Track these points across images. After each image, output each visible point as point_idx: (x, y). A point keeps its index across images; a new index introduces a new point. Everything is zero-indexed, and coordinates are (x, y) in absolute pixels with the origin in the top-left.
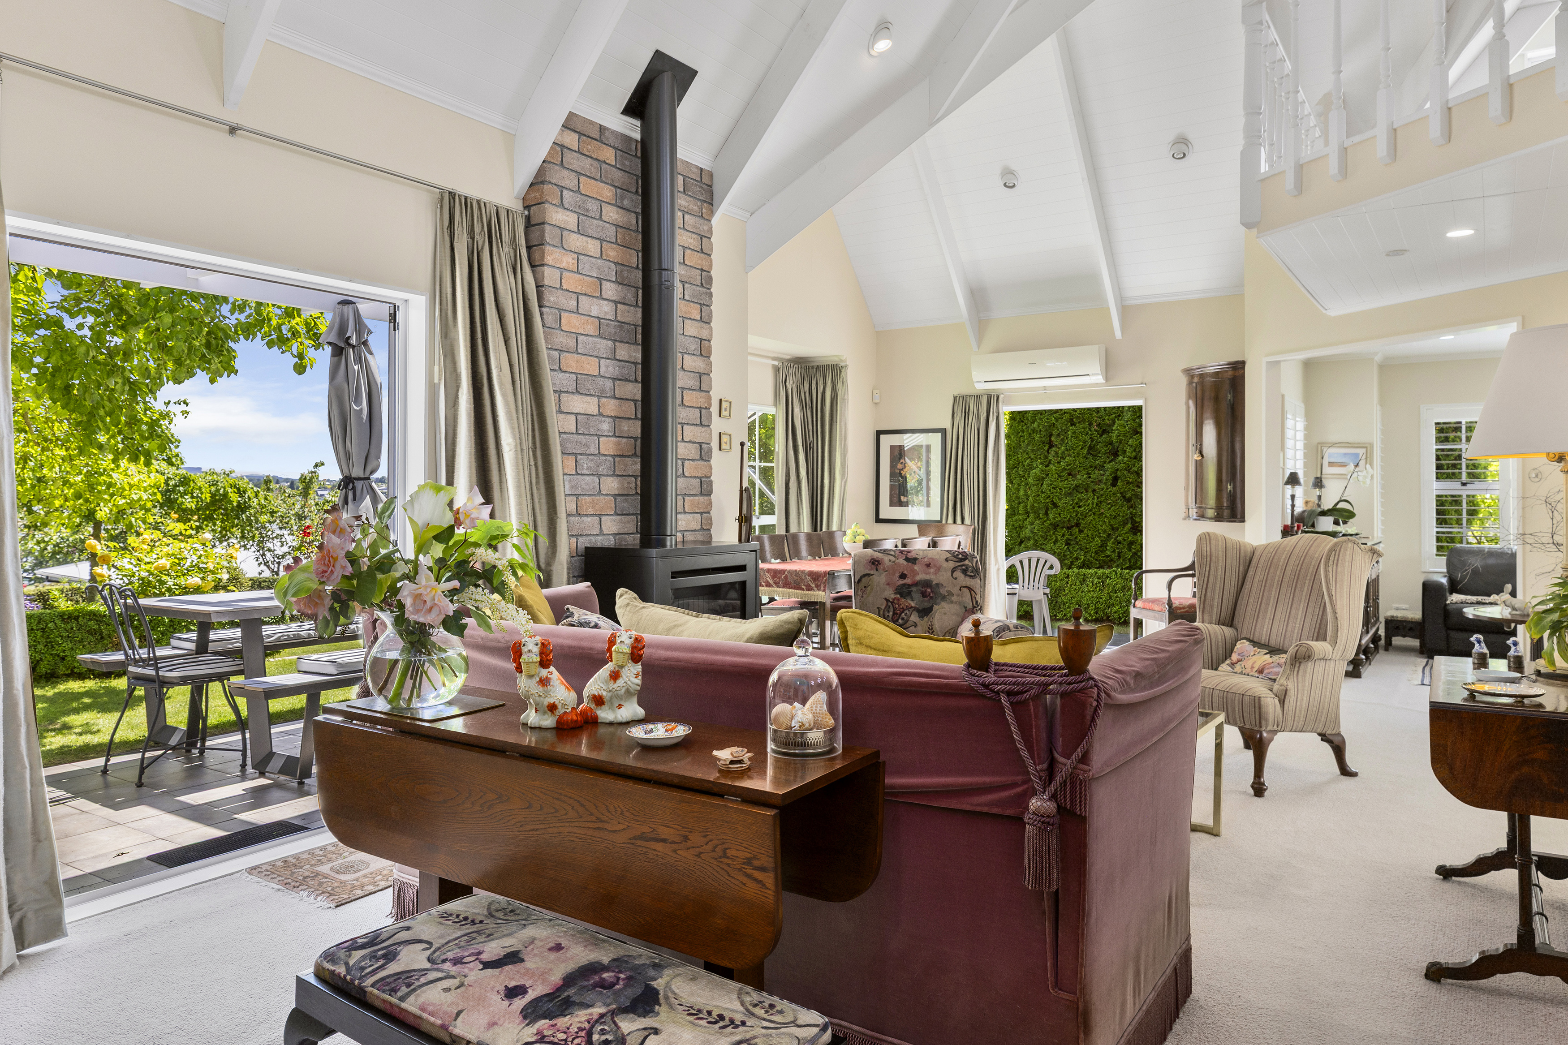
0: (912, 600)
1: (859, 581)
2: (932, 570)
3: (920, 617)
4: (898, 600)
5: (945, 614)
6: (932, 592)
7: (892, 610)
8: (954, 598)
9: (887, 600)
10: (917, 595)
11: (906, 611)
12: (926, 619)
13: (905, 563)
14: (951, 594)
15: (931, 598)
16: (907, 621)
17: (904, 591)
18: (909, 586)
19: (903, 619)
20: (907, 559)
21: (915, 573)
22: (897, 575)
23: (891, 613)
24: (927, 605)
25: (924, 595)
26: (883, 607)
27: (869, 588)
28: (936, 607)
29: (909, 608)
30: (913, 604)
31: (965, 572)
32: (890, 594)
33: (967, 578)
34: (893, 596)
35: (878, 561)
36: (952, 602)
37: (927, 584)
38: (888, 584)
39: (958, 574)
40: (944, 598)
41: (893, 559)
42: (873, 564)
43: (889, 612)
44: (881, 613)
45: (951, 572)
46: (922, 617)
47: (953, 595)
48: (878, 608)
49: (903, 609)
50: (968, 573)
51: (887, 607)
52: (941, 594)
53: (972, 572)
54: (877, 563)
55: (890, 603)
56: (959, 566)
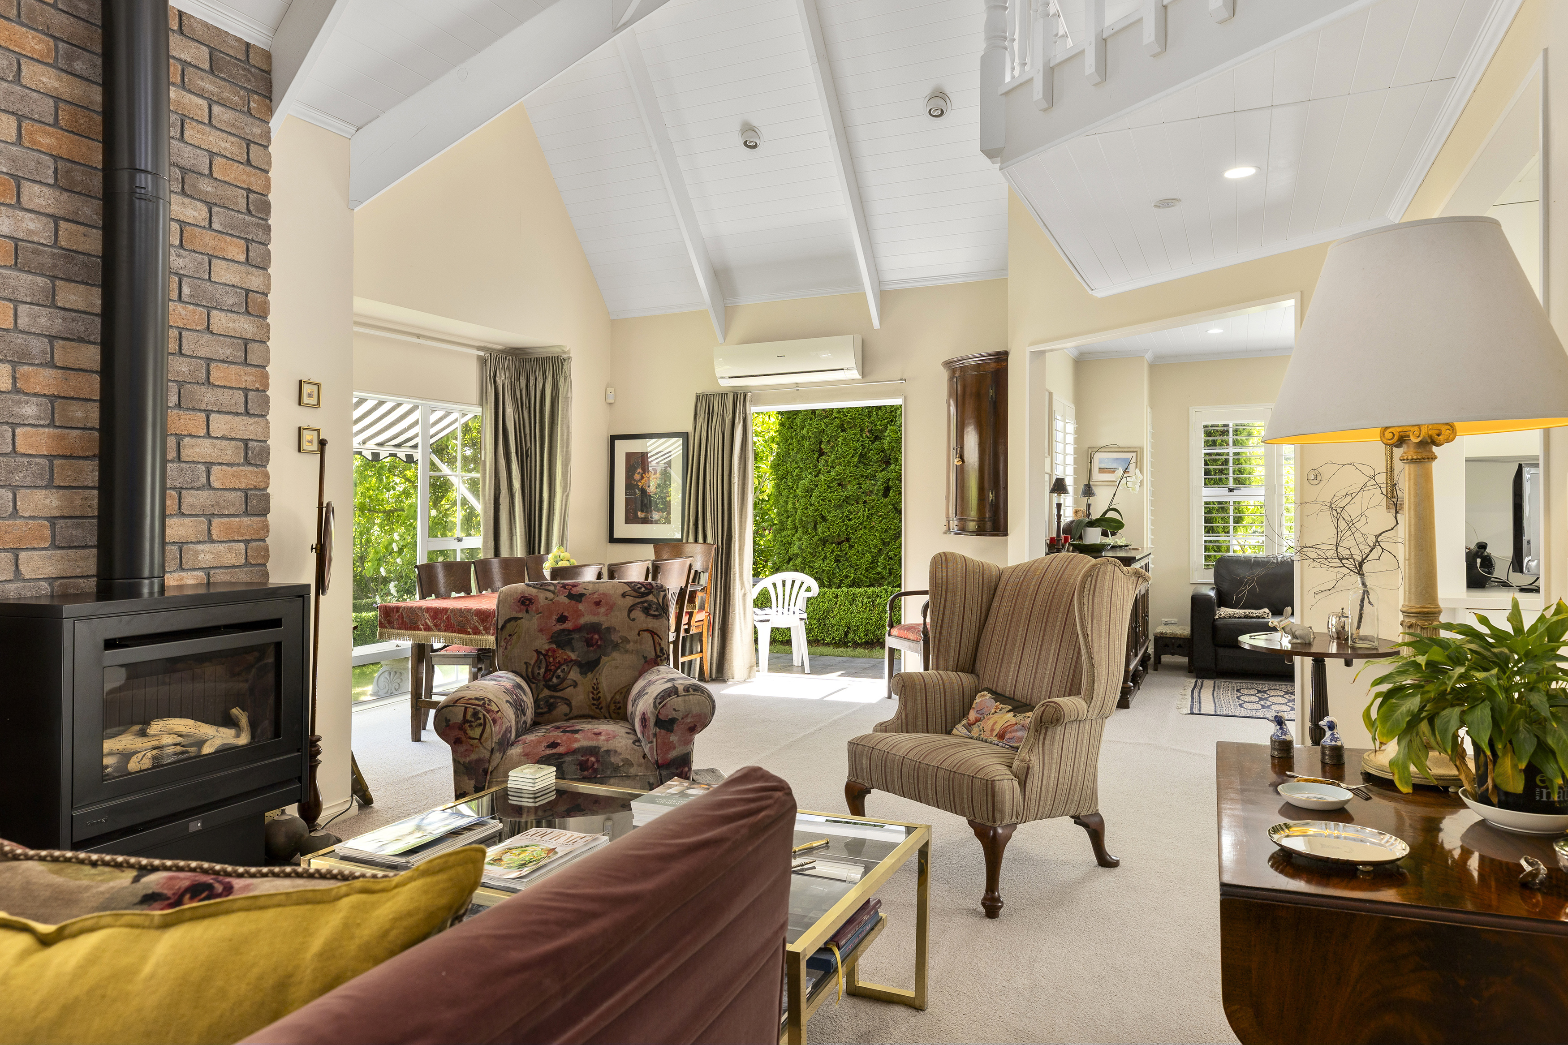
0: (573, 651)
1: (503, 627)
2: (602, 610)
3: (581, 673)
4: (554, 651)
5: (617, 667)
6: (601, 638)
7: (544, 665)
8: (630, 647)
9: (538, 652)
10: (579, 645)
11: (564, 667)
12: (590, 675)
13: (566, 601)
14: (626, 640)
15: (599, 647)
16: (564, 679)
17: (561, 640)
18: (569, 632)
19: (558, 677)
20: (571, 596)
21: (580, 614)
22: (555, 617)
23: (543, 670)
24: (592, 656)
25: (589, 643)
26: (532, 662)
27: (515, 637)
28: (604, 659)
29: (569, 661)
30: (573, 656)
31: (646, 611)
32: (543, 644)
33: (650, 619)
34: (547, 647)
35: (530, 600)
36: (627, 651)
37: (594, 628)
38: (541, 631)
39: (638, 614)
40: (616, 646)
41: (550, 595)
42: (523, 603)
43: (540, 668)
44: (530, 670)
45: (630, 611)
46: (586, 674)
47: (628, 642)
48: (526, 663)
49: (560, 664)
50: (652, 612)
51: (538, 662)
52: (612, 641)
53: (657, 610)
54: (528, 602)
55: (542, 657)
56: (639, 603)
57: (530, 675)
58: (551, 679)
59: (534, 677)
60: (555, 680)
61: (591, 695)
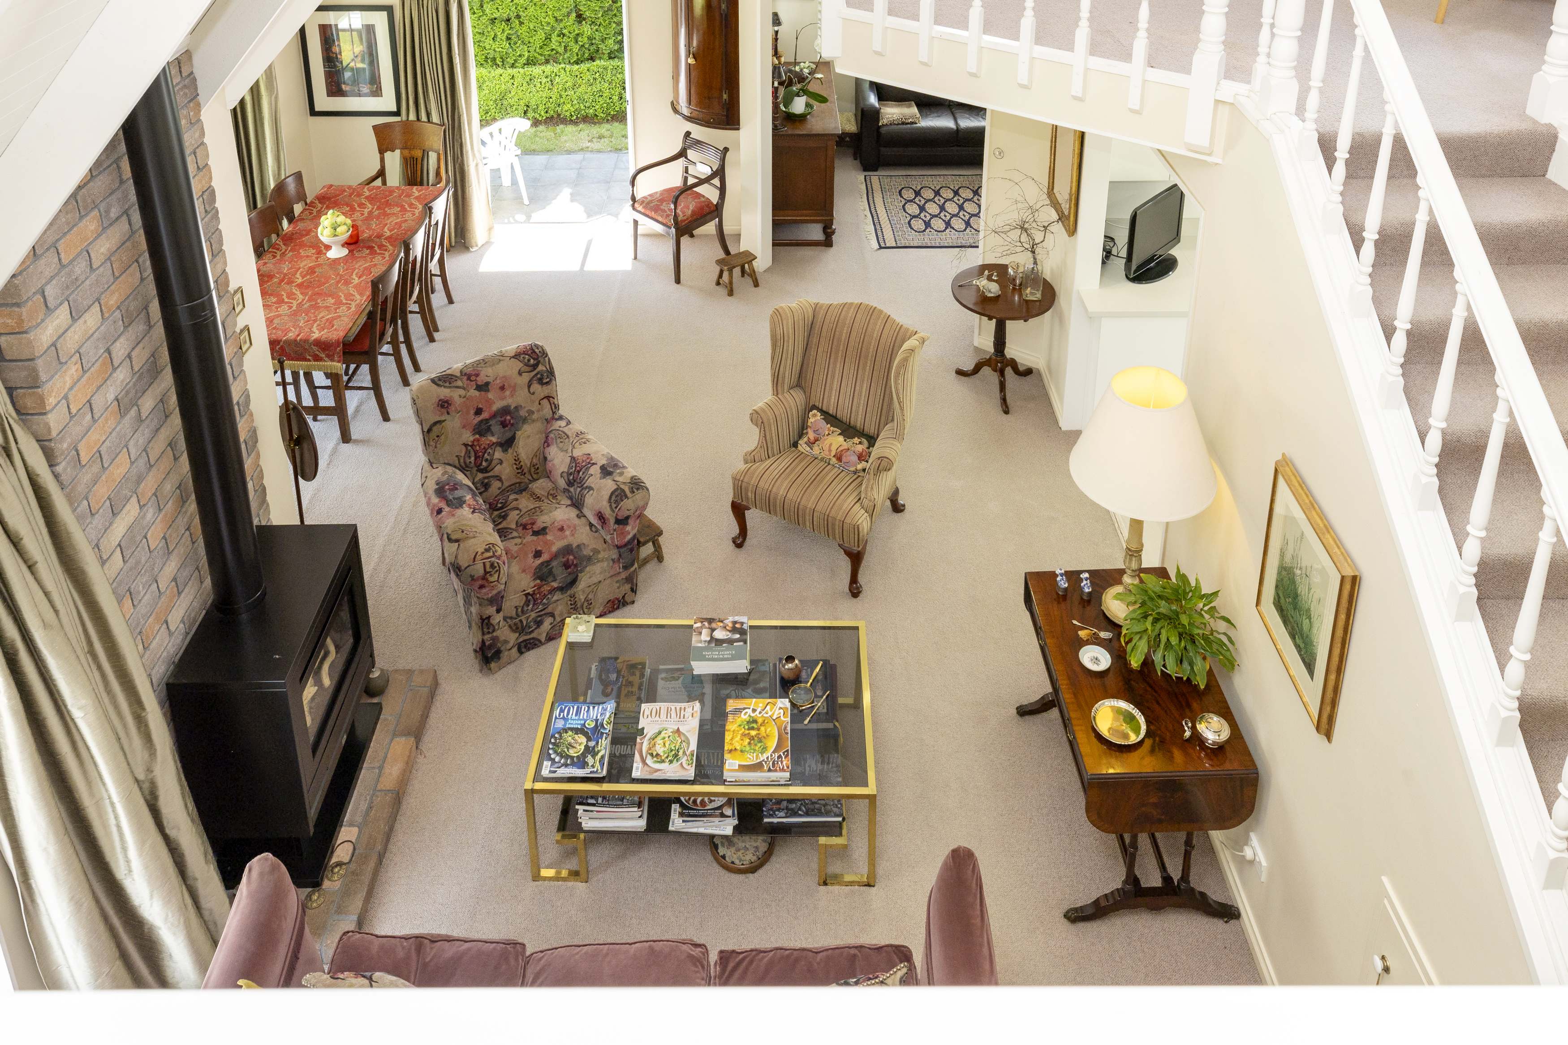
0: (493, 435)
1: (429, 431)
2: (508, 393)
3: (504, 451)
4: (478, 440)
5: (529, 437)
6: (512, 418)
7: (473, 454)
8: (535, 416)
9: (466, 445)
10: (496, 428)
11: (489, 450)
12: (510, 451)
13: (477, 393)
14: (531, 412)
15: (512, 425)
16: (492, 460)
17: (482, 429)
18: (486, 421)
19: (486, 460)
20: (479, 388)
21: (490, 402)
22: (472, 412)
23: (473, 459)
24: (509, 435)
25: (504, 424)
26: (463, 455)
27: (443, 437)
28: (518, 433)
29: (492, 445)
30: (494, 439)
31: (541, 381)
32: (468, 437)
33: (545, 387)
34: (472, 439)
35: (447, 402)
36: (534, 421)
37: (505, 411)
38: (464, 427)
39: (536, 387)
40: (525, 420)
41: (462, 392)
42: (442, 407)
43: (470, 457)
44: (462, 461)
45: (529, 387)
46: (507, 450)
47: (533, 412)
48: (457, 456)
49: (485, 449)
50: (545, 381)
51: (468, 453)
52: (521, 417)
53: (548, 377)
54: (446, 405)
55: (469, 448)
56: (534, 377)
57: (463, 464)
58: (481, 464)
59: (467, 466)
60: (484, 464)
61: (515, 466)
